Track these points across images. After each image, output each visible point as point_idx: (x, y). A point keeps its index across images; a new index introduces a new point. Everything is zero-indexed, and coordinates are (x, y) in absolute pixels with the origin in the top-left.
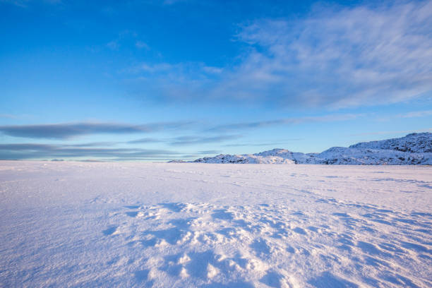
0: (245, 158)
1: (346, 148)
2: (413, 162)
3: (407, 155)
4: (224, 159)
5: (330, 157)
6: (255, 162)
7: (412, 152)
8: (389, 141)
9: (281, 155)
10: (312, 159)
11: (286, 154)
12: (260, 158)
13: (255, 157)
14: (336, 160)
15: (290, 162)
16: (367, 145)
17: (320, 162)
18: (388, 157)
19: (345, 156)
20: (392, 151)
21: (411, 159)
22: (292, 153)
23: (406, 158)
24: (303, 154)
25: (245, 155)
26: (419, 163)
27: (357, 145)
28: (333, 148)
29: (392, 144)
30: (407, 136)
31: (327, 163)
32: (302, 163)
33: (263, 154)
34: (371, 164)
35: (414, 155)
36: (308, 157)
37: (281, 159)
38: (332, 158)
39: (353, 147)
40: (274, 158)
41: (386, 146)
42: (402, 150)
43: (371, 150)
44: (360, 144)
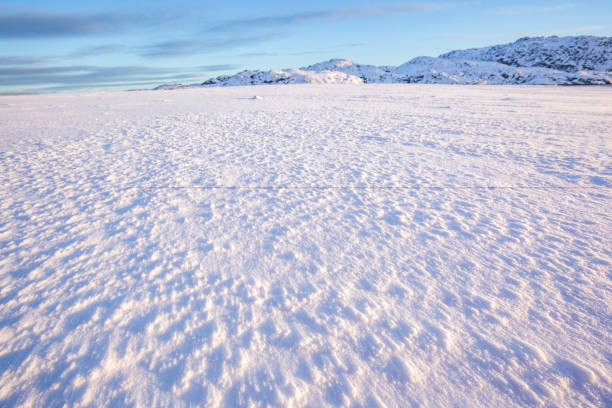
0: (287, 75)
1: (435, 59)
2: (519, 80)
3: (512, 70)
4: (253, 78)
5: (414, 72)
6: (303, 80)
7: (519, 66)
8: (493, 48)
9: (341, 70)
10: (386, 75)
11: (349, 67)
12: (311, 74)
13: (303, 73)
14: (422, 77)
15: (357, 80)
16: (463, 54)
17: (400, 80)
18: (490, 73)
19: (434, 72)
20: (494, 64)
21: (517, 76)
22: (358, 66)
23: (511, 74)
24: (374, 67)
25: (288, 70)
26: (524, 82)
27: (450, 54)
28: (418, 58)
29: (497, 54)
30: (518, 41)
31: (409, 81)
32: (374, 81)
33: (314, 68)
34: (467, 83)
35: (521, 71)
36: (383, 73)
37: (344, 75)
38: (416, 74)
39: (444, 56)
40: (332, 75)
41: (488, 57)
42: (506, 63)
43: (468, 62)
44: (454, 52)
